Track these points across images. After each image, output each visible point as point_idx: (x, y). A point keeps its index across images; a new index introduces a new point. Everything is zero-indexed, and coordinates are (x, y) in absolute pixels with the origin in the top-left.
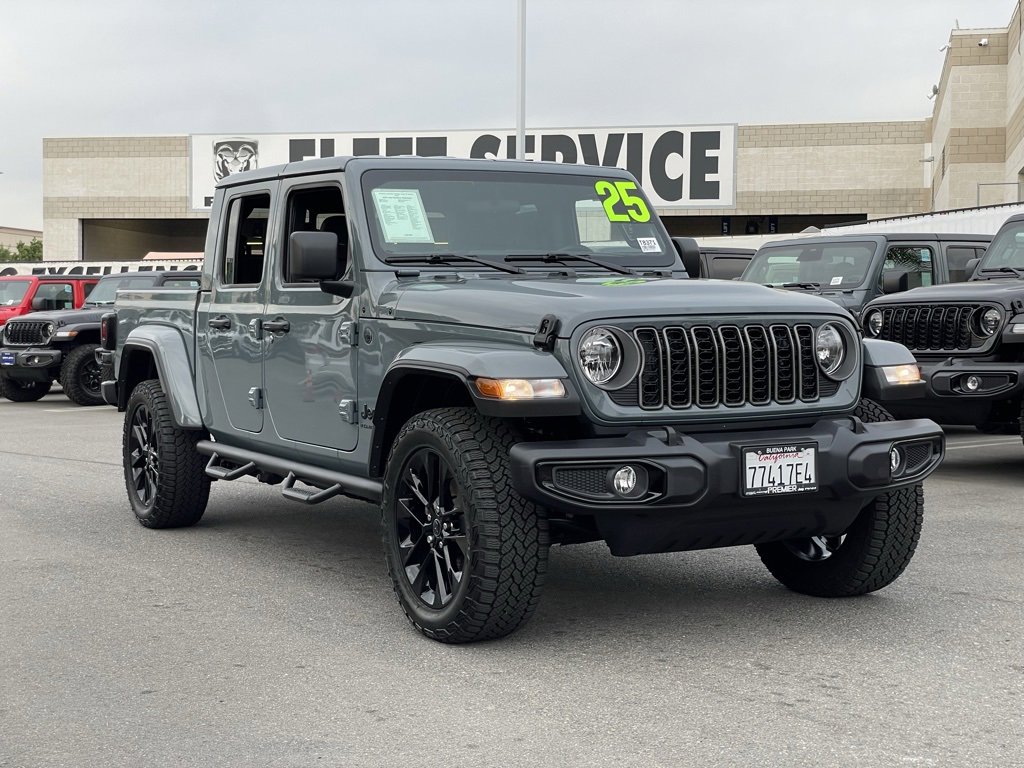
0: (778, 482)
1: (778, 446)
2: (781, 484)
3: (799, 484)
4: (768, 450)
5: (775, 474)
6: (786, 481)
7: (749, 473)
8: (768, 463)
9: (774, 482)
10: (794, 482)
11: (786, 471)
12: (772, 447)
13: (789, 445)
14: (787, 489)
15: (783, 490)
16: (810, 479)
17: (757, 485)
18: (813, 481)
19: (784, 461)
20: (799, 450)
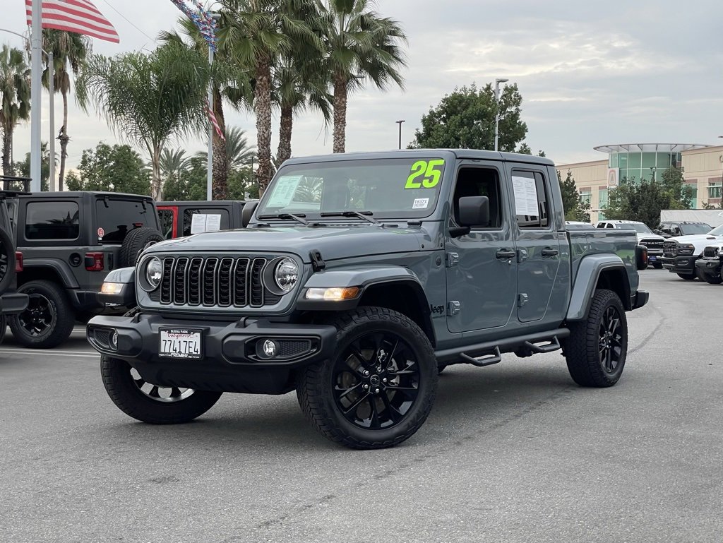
0: (178, 350)
1: (177, 329)
2: (180, 352)
3: (190, 354)
4: (172, 331)
5: (177, 346)
6: (183, 351)
7: (163, 343)
8: (173, 339)
9: (176, 350)
10: (187, 352)
11: (183, 344)
12: (173, 329)
13: (183, 330)
14: (182, 356)
15: (179, 356)
16: (197, 352)
17: (167, 351)
18: (199, 353)
19: (182, 338)
20: (189, 333)
